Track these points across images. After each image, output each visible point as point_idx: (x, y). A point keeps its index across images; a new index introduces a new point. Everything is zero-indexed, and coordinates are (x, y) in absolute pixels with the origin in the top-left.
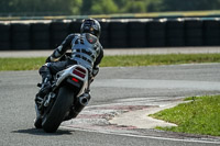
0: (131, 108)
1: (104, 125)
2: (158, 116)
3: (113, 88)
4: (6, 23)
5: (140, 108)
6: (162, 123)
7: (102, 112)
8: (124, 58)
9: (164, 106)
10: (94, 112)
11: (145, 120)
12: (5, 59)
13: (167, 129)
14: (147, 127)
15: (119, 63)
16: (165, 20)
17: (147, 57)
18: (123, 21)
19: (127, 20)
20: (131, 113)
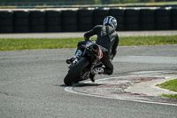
0: (142, 79)
1: (120, 93)
2: (164, 86)
3: (128, 63)
4: (42, 10)
5: (150, 79)
6: (167, 92)
7: (119, 82)
8: (136, 39)
9: (168, 78)
10: (112, 83)
11: (154, 89)
12: (41, 39)
13: (171, 96)
14: (156, 94)
15: (133, 43)
16: (170, 8)
17: (156, 38)
18: (136, 8)
19: (139, 8)
20: (143, 83)
